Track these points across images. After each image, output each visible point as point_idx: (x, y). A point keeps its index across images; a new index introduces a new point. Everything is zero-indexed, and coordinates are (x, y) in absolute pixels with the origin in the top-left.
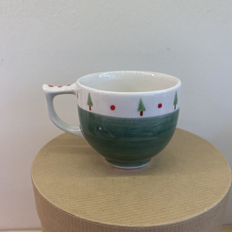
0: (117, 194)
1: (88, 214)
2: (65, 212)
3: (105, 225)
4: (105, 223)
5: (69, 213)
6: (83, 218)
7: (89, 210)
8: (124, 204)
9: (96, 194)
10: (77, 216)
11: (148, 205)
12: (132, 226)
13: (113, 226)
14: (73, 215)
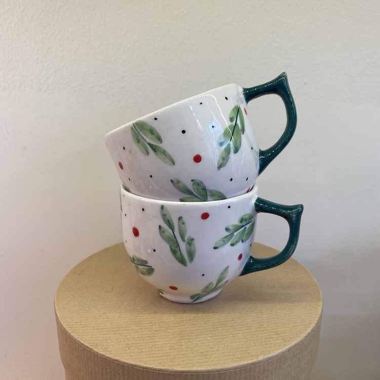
0: (154, 330)
1: (109, 350)
2: (83, 344)
3: (126, 363)
4: (126, 361)
5: (87, 347)
6: (102, 353)
7: (113, 345)
8: (159, 341)
9: (128, 327)
10: (96, 350)
11: (188, 346)
12: (158, 368)
13: (135, 366)
14: (92, 349)
